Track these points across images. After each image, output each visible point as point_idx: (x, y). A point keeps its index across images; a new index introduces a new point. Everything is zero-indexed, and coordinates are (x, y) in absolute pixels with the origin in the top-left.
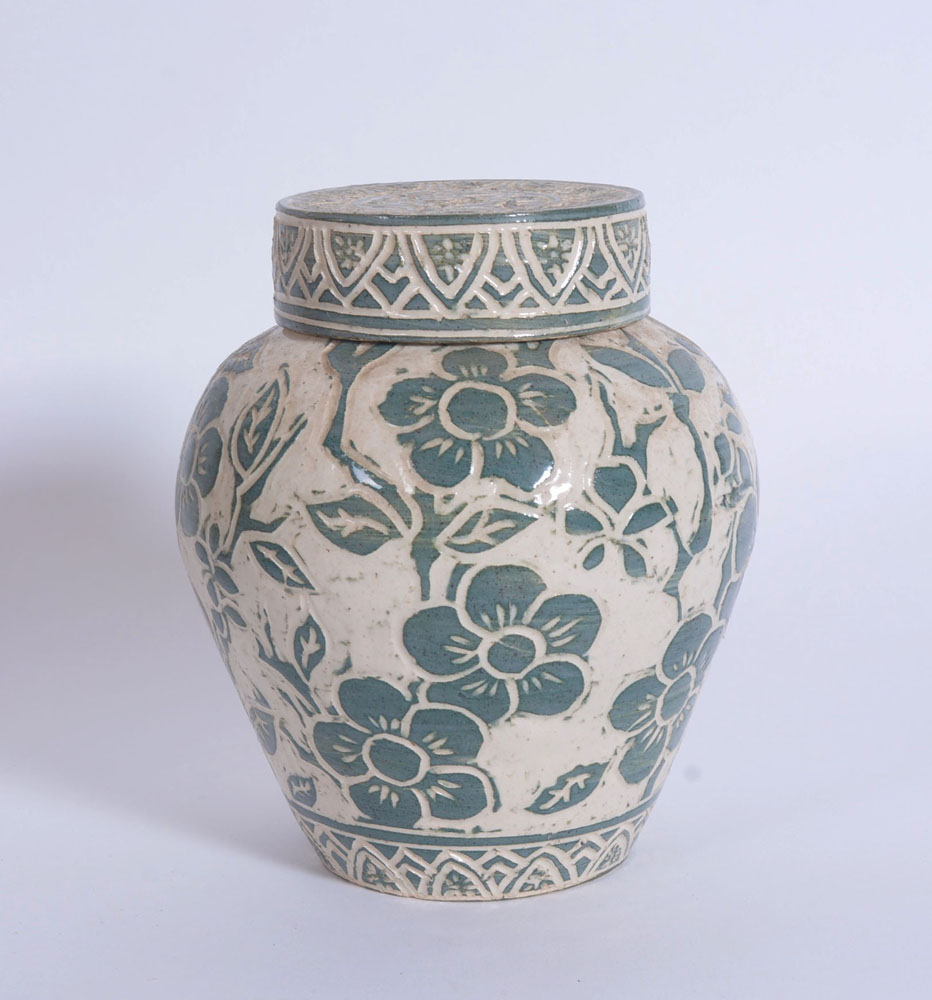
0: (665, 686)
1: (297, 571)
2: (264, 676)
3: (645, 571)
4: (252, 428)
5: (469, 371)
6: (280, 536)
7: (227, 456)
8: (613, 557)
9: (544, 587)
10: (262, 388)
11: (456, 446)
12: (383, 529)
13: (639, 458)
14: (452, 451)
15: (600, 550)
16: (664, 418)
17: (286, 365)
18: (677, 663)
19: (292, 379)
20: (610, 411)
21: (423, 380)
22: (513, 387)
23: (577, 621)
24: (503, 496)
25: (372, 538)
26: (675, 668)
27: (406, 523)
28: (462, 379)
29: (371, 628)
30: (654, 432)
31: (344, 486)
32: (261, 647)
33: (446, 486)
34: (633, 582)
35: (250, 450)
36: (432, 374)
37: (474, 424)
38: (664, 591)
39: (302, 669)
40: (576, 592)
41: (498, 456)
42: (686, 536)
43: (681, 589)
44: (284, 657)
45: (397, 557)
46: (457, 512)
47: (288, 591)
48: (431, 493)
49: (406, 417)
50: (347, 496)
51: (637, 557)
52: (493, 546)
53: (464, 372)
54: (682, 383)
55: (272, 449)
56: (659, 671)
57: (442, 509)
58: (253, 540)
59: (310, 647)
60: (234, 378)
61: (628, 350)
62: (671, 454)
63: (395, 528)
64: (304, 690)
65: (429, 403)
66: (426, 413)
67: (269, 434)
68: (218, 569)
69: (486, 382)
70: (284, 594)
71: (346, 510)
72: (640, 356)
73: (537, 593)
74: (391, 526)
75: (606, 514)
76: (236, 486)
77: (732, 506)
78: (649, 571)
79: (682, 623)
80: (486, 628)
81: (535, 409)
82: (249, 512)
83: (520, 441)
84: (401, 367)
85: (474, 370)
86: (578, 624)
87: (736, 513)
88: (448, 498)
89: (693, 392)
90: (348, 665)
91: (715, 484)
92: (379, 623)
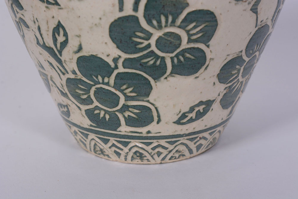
0: (245, 61)
2: (41, 54)
9: (188, 5)
18: (252, 50)
26: (251, 52)
29: (92, 28)
32: (37, 39)
34: (236, 4)
38: (251, 10)
39: (58, 50)
40: (205, 8)
43: (259, 10)
44: (49, 44)
47: (47, 7)
56: (244, 53)
59: (61, 39)
64: (60, 61)
70: (45, 9)
73: (183, 9)
79: (257, 28)
80: (154, 27)
86: (205, 26)
90: (80, 49)
92: (96, 25)
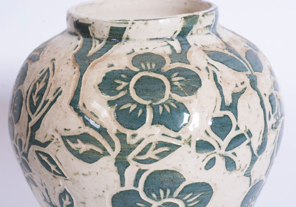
1: (58, 168)
3: (236, 167)
4: (36, 93)
5: (146, 66)
6: (49, 150)
7: (25, 106)
8: (220, 162)
9: (184, 180)
10: (42, 72)
11: (138, 108)
12: (100, 151)
13: (233, 111)
14: (136, 110)
15: (214, 159)
16: (245, 89)
17: (54, 60)
18: (247, 203)
19: (56, 67)
20: (219, 86)
21: (121, 70)
22: (169, 75)
23: (201, 194)
24: (163, 135)
25: (95, 155)
27: (112, 148)
28: (142, 70)
29: (95, 198)
30: (241, 97)
31: (80, 127)
32: (45, 197)
33: (133, 129)
34: (229, 174)
35: (35, 104)
36: (127, 67)
37: (148, 96)
38: (244, 175)
40: (201, 181)
41: (161, 113)
42: (255, 148)
43: (252, 174)
44: (55, 204)
45: (108, 165)
46: (139, 143)
47: (54, 176)
48: (125, 133)
49: (113, 91)
50: (82, 132)
51: (232, 162)
52: (158, 161)
53: (143, 66)
54: (253, 68)
55: (45, 105)
57: (131, 141)
58: (37, 150)
59: (67, 202)
60: (31, 64)
61: (226, 52)
62: (249, 107)
63: (106, 150)
65: (124, 84)
66: (123, 90)
67: (44, 97)
68: (23, 159)
69: (154, 72)
70: (52, 178)
71: (81, 140)
72: (232, 55)
73: (180, 183)
74: (104, 149)
75: (216, 141)
76: (29, 122)
77: (275, 128)
78: (238, 167)
79: (251, 187)
80: (154, 199)
81: (180, 87)
82: (34, 136)
83: (173, 104)
84: (111, 63)
85: (148, 65)
86: (201, 195)
87: (277, 132)
88: (134, 136)
89: (258, 73)
91: (269, 120)
92: (99, 196)
